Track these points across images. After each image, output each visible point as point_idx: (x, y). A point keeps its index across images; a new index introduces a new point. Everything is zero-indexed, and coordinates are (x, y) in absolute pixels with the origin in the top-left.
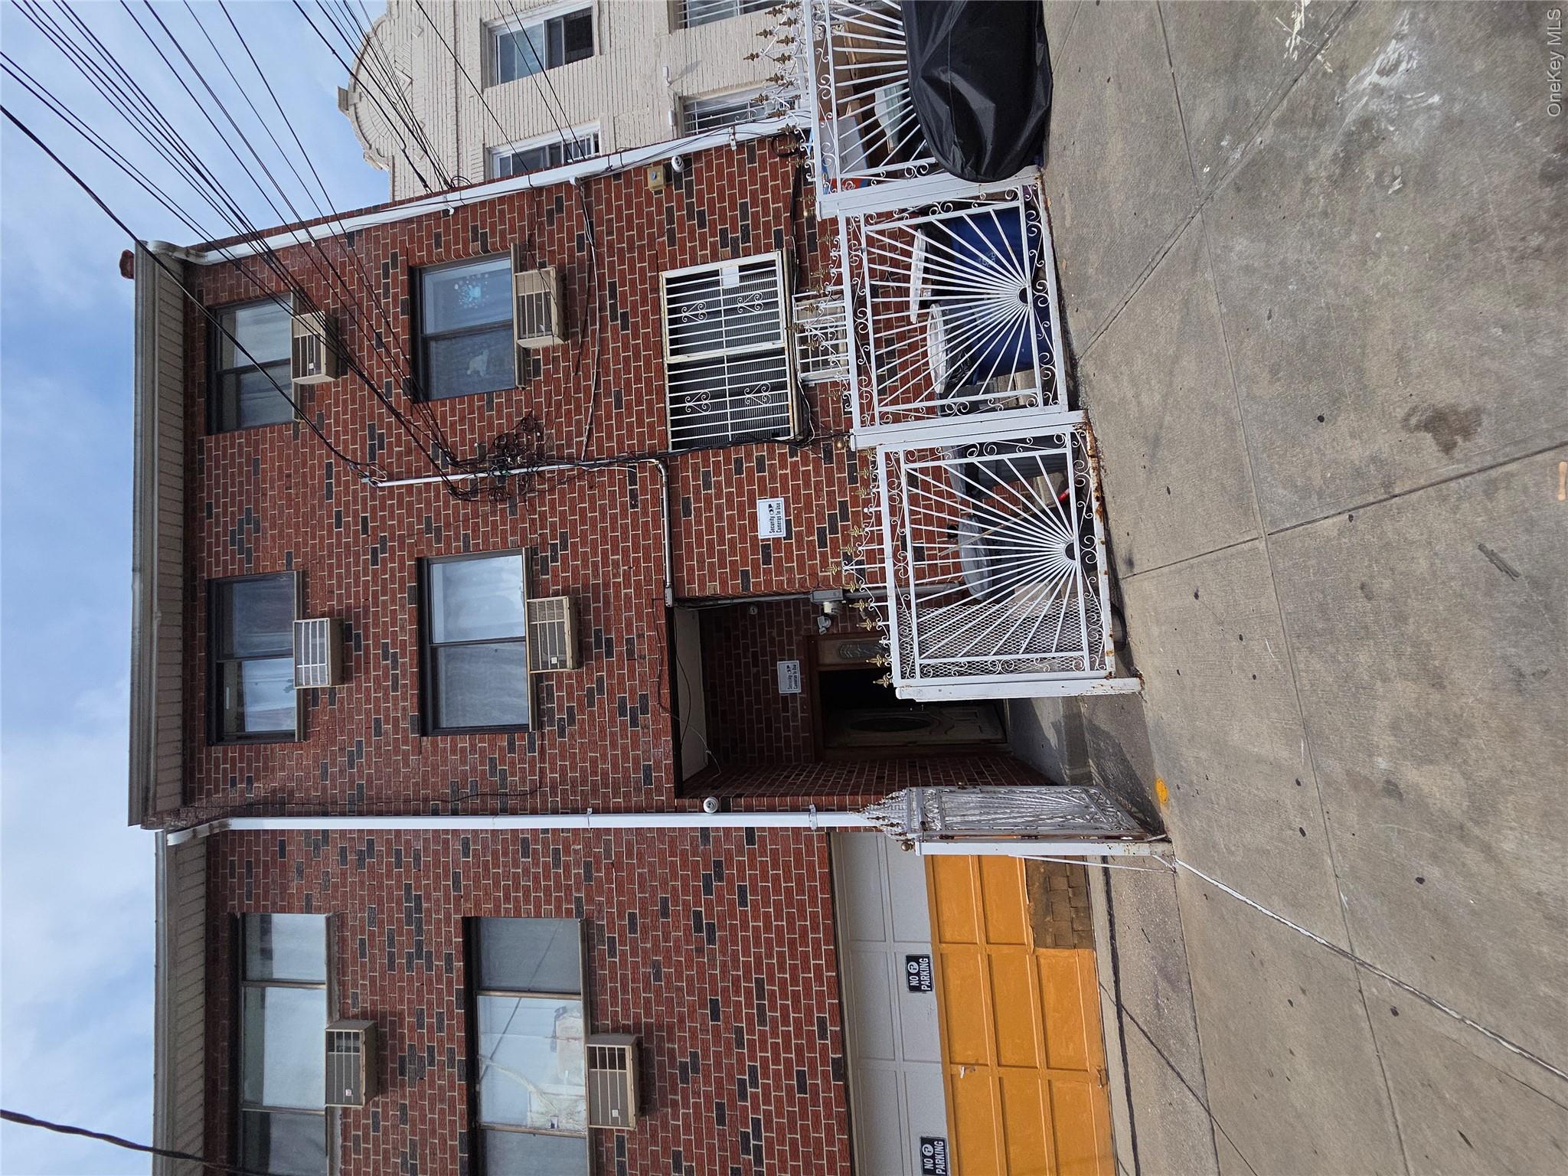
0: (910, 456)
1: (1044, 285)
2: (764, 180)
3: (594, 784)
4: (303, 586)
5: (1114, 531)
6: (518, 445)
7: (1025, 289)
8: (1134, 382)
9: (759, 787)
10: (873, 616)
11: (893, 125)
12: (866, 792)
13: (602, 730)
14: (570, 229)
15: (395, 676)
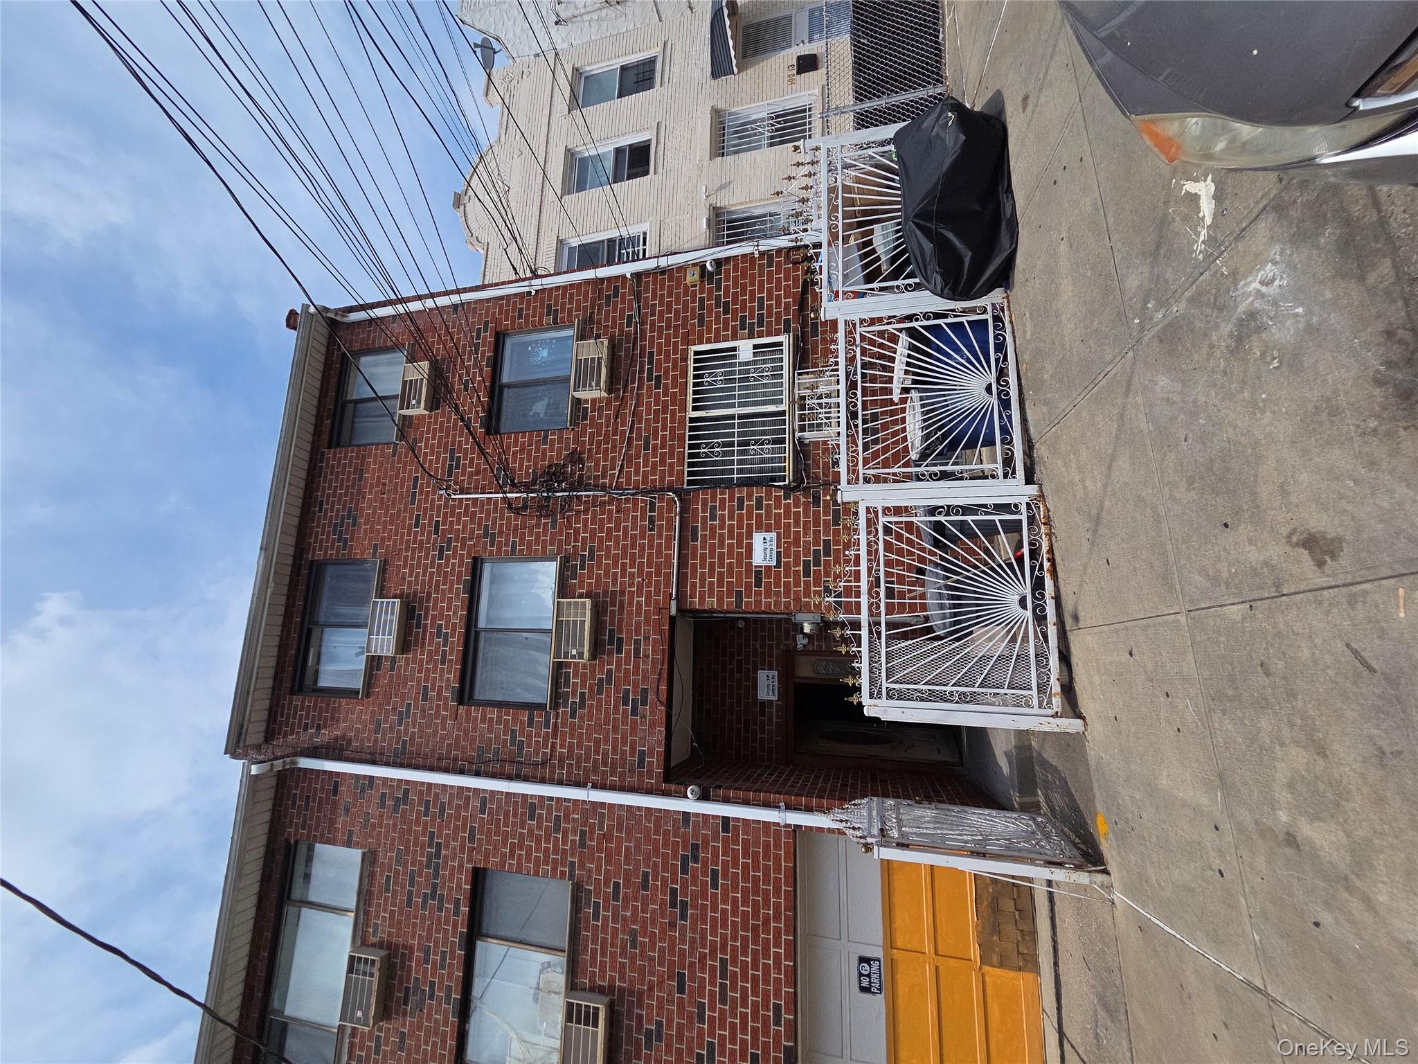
0: (886, 510)
1: (1007, 382)
2: (779, 280)
3: (596, 762)
4: (383, 571)
5: (1062, 589)
6: (564, 473)
7: (991, 384)
8: (1080, 469)
9: (736, 781)
10: (846, 641)
11: (886, 252)
12: (831, 797)
13: (607, 715)
14: (622, 310)
15: (444, 652)
